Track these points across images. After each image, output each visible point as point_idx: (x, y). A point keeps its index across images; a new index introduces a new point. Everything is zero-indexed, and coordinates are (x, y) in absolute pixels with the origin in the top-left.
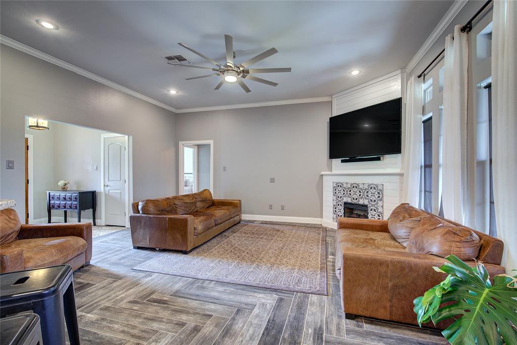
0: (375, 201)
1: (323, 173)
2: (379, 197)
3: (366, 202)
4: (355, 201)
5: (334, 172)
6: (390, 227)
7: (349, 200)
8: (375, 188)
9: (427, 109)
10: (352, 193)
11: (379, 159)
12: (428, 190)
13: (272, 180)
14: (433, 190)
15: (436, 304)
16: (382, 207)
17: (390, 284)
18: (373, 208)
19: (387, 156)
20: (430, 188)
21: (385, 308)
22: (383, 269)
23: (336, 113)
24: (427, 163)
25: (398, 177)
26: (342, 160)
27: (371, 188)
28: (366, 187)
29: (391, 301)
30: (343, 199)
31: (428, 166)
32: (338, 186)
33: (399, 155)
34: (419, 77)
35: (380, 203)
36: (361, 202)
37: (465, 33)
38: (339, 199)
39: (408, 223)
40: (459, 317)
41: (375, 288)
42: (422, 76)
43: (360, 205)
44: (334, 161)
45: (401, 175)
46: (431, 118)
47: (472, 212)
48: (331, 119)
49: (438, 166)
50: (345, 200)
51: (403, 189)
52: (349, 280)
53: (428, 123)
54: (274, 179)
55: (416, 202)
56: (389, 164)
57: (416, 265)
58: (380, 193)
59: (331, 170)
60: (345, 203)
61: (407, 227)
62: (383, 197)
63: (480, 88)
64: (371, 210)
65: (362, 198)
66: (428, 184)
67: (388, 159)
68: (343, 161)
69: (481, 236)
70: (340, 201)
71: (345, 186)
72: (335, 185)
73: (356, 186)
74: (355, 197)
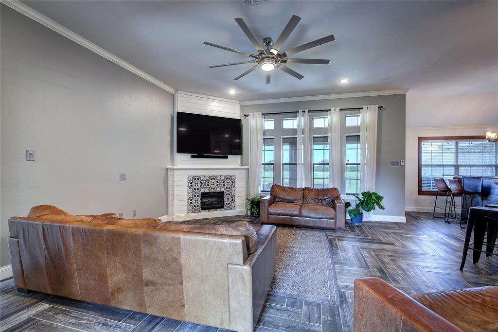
0: (229, 188)
2: (232, 184)
3: (222, 190)
4: (213, 190)
7: (207, 190)
9: (267, 133)
10: (210, 184)
11: (227, 157)
13: (122, 178)
16: (235, 191)
26: (192, 155)
27: (227, 179)
28: (223, 178)
30: (200, 191)
32: (193, 180)
35: (233, 189)
36: (218, 190)
38: (196, 191)
43: (216, 193)
44: (179, 155)
50: (203, 191)
54: (124, 175)
58: (233, 181)
60: (202, 193)
64: (227, 194)
65: (219, 187)
68: (193, 157)
70: (197, 193)
71: (202, 178)
72: (191, 179)
73: (215, 178)
74: (213, 187)
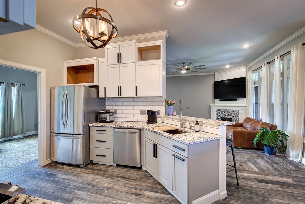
0: (235, 117)
1: (210, 105)
2: (237, 115)
3: (231, 117)
4: (226, 117)
5: (216, 105)
6: (244, 125)
7: (224, 116)
8: (235, 112)
9: (256, 83)
10: (225, 113)
11: (236, 100)
12: (257, 112)
14: (258, 112)
15: (259, 136)
16: (238, 119)
17: (247, 138)
18: (234, 119)
19: (240, 99)
20: (257, 111)
21: (245, 144)
22: (245, 134)
23: (216, 80)
24: (256, 102)
25: (245, 107)
27: (234, 111)
28: (231, 111)
29: (247, 142)
30: (221, 116)
31: (256, 103)
32: (218, 111)
33: (245, 99)
34: (253, 71)
35: (237, 117)
36: (229, 117)
37: (268, 64)
38: (219, 116)
39: (250, 123)
40: (264, 138)
41: (242, 139)
42: (254, 71)
43: (229, 118)
44: (216, 100)
45: (246, 107)
46: (257, 86)
47: (270, 119)
48: (215, 82)
49: (260, 104)
50: (222, 116)
51: (247, 112)
52: (235, 138)
53: (256, 88)
54: (187, 108)
55: (252, 116)
56: (241, 102)
57: (254, 132)
58: (237, 113)
59: (214, 104)
60: (222, 118)
61: (250, 124)
62: (238, 115)
63: (272, 82)
64: (234, 120)
65: (229, 115)
66: (256, 110)
67: (241, 100)
68: (220, 100)
69: (271, 125)
70: (219, 117)
71: (222, 110)
72: (217, 110)
73: (227, 111)
74: (226, 115)
